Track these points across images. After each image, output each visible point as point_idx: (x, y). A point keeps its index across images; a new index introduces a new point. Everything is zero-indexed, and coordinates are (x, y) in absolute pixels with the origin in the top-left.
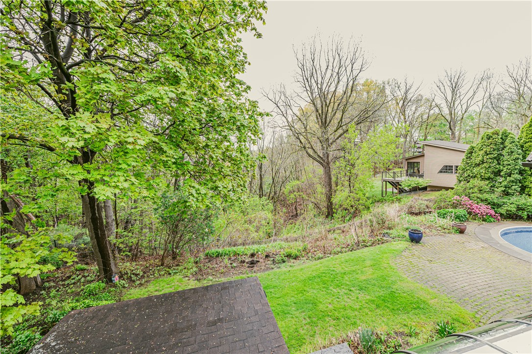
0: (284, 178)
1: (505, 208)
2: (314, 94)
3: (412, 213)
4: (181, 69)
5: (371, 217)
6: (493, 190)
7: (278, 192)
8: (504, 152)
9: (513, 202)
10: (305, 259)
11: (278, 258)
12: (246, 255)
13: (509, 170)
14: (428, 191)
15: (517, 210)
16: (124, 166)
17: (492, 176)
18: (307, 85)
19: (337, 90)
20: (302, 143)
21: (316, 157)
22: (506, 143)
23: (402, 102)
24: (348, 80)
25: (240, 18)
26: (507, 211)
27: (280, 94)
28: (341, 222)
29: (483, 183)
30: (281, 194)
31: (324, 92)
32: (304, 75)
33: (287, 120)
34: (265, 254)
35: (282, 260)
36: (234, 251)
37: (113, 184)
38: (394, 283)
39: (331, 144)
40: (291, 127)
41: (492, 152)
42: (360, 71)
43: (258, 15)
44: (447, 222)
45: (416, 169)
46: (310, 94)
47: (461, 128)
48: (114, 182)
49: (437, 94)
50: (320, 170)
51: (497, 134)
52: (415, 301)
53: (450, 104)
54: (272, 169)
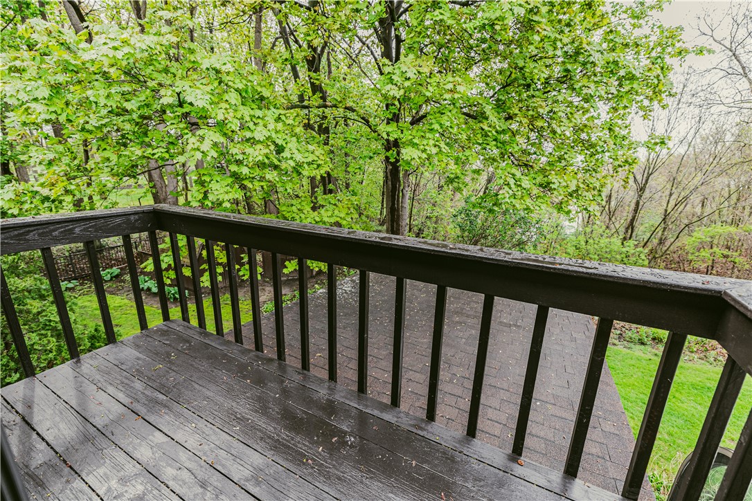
0: (694, 217)
7: (667, 244)
16: (436, 126)
35: (640, 340)
54: (671, 195)
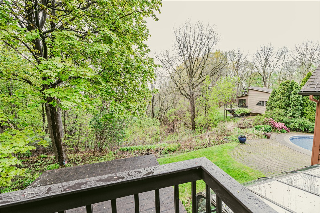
0: (166, 107)
1: (292, 125)
2: (186, 57)
3: (241, 128)
4: (113, 35)
5: (217, 129)
6: (286, 114)
7: (163, 116)
8: (292, 93)
9: (297, 122)
10: (179, 152)
11: (163, 151)
12: (144, 150)
13: (295, 103)
14: (250, 116)
15: (299, 126)
17: (285, 107)
18: (182, 52)
19: (199, 56)
20: (178, 86)
21: (186, 95)
22: (293, 88)
23: (236, 64)
24: (206, 50)
25: (146, 9)
26: (294, 126)
27: (165, 57)
28: (200, 133)
29: (281, 111)
30: (164, 117)
31: (192, 56)
32: (180, 46)
33: (169, 72)
34: (155, 149)
35: (165, 152)
36: (137, 148)
37: (72, 100)
38: (229, 164)
39: (195, 87)
40: (172, 77)
41: (286, 93)
42: (213, 45)
43: (157, 8)
44: (260, 132)
45: (243, 103)
46: (183, 57)
47: (269, 81)
48: (73, 99)
49: (256, 61)
50: (188, 103)
51: (289, 83)
52: (241, 173)
53: (264, 67)
54: (160, 102)
